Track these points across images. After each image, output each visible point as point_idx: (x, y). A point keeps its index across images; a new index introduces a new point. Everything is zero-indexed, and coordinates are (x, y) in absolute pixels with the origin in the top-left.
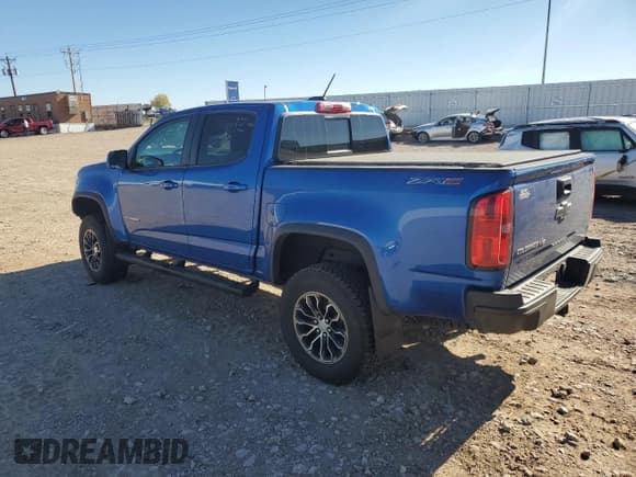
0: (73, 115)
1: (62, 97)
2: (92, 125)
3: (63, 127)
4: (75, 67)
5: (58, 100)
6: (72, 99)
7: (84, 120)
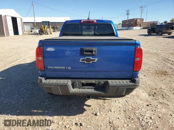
0: (138, 25)
1: (136, 19)
2: (142, 27)
3: (135, 28)
4: (143, 11)
5: (135, 20)
6: (138, 20)
7: (140, 26)
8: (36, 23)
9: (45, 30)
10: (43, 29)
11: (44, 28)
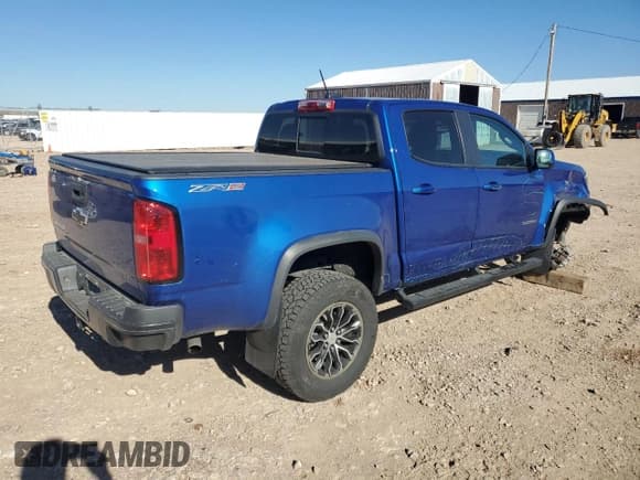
8: (550, 101)
9: (571, 130)
10: (564, 126)
11: (570, 121)
